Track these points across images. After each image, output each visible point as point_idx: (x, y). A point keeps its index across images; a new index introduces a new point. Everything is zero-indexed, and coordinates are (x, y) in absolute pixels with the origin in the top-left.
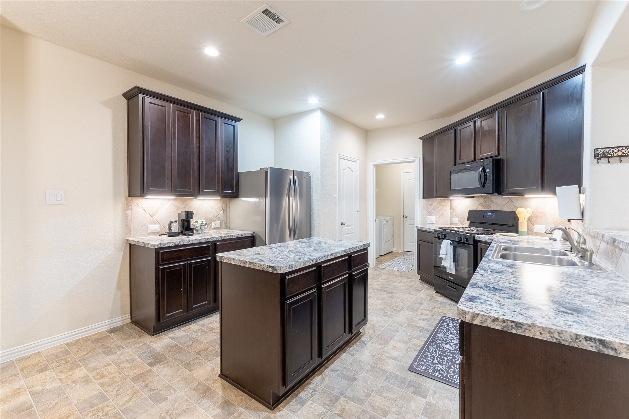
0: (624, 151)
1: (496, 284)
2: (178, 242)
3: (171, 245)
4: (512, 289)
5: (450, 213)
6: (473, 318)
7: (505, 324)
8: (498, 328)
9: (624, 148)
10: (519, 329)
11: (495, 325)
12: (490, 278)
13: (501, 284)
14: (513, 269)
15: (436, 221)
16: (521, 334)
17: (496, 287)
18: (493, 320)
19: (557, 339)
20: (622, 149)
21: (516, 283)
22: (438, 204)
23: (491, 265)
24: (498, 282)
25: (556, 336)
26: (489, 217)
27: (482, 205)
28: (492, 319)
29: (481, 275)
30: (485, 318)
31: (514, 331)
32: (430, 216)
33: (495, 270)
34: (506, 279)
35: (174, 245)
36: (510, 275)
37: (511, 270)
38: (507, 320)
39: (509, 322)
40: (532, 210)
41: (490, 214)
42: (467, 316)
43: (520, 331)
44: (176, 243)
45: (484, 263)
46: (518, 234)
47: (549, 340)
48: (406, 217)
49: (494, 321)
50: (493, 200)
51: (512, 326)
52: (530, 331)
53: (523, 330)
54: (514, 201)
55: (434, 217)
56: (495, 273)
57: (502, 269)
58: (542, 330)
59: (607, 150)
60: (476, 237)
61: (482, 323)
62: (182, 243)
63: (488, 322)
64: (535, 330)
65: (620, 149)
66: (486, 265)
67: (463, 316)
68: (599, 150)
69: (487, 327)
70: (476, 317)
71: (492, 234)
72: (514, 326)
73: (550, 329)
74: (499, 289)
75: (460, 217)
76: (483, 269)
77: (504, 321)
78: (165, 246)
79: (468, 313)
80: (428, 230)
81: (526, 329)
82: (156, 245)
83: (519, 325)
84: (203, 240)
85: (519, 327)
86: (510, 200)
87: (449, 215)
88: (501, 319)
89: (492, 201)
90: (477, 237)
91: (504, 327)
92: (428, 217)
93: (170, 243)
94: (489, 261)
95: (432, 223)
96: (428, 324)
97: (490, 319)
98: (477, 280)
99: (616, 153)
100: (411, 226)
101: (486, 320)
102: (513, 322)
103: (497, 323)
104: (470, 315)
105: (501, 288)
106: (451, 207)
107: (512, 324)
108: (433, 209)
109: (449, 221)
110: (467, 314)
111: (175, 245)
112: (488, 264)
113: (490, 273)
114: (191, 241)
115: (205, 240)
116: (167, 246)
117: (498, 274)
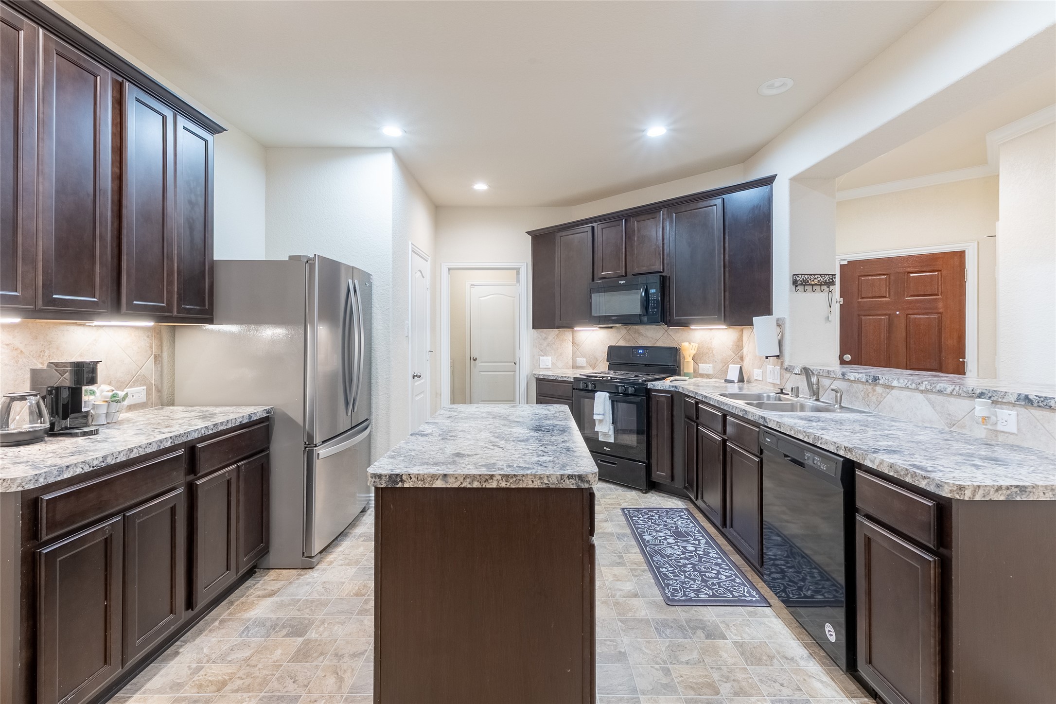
0: (819, 279)
2: (101, 459)
3: (79, 471)
6: (974, 493)
7: (1009, 492)
8: (1002, 498)
9: (819, 276)
10: (1023, 494)
11: (999, 495)
15: (553, 364)
16: (1025, 499)
18: (997, 489)
20: (818, 278)
22: (556, 337)
27: (625, 339)
28: (995, 489)
30: (988, 489)
31: (1018, 498)
32: (543, 356)
35: (87, 469)
38: (1011, 486)
39: (1013, 488)
40: (697, 345)
41: (642, 351)
42: (966, 492)
43: (1024, 496)
44: (95, 463)
47: (1051, 499)
48: (475, 360)
49: (997, 490)
51: (1017, 492)
52: (1034, 493)
53: (1027, 494)
55: (549, 358)
58: (1045, 490)
59: (806, 276)
60: (649, 384)
61: (984, 496)
62: (111, 461)
63: (991, 493)
64: (1039, 491)
65: (816, 276)
67: (960, 492)
68: (800, 276)
69: (991, 501)
70: (977, 491)
71: (663, 379)
72: (1018, 492)
73: (1052, 485)
75: (589, 357)
77: (1008, 488)
78: (59, 479)
79: (967, 487)
80: (559, 379)
81: (1030, 492)
82: (29, 478)
83: (1022, 489)
84: (167, 441)
85: (1023, 491)
88: (1004, 486)
91: (1008, 496)
92: (541, 358)
93: (76, 465)
95: (546, 367)
97: (993, 489)
99: (813, 281)
100: (482, 373)
101: (988, 492)
102: (1017, 487)
103: (1000, 492)
104: (971, 490)
106: (573, 343)
107: (1017, 490)
108: (548, 345)
109: (570, 363)
110: (966, 489)
111: (91, 469)
114: (135, 450)
115: (171, 441)
116: (65, 477)
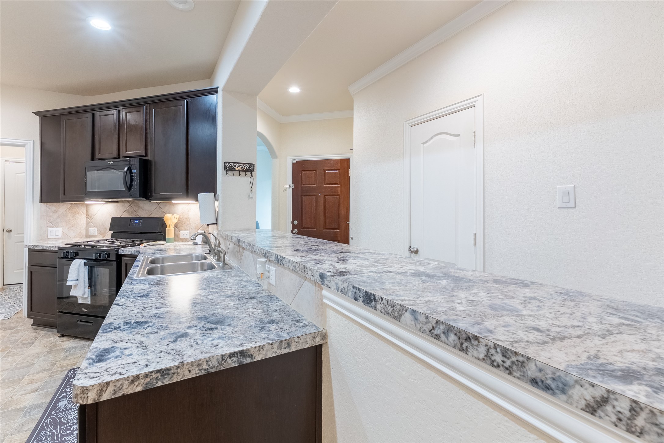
0: (241, 167)
1: (140, 314)
4: (158, 317)
5: (85, 223)
6: (100, 392)
7: (148, 380)
8: (139, 389)
9: (242, 164)
10: (165, 378)
11: (135, 386)
12: (132, 308)
13: (145, 313)
14: (160, 286)
16: (168, 383)
17: (139, 321)
18: (132, 380)
19: (205, 370)
21: (163, 306)
23: (135, 287)
24: (142, 311)
25: (205, 367)
26: (136, 225)
28: (130, 381)
29: (120, 307)
30: (120, 383)
31: (160, 384)
33: (139, 293)
34: (152, 304)
36: (157, 295)
37: (158, 289)
38: (151, 372)
39: (153, 374)
40: (178, 216)
42: (89, 394)
43: (167, 379)
45: (127, 286)
46: (166, 242)
47: (197, 375)
49: (132, 382)
50: (140, 205)
51: (157, 377)
52: (178, 373)
53: (170, 376)
54: (161, 206)
56: (139, 298)
57: (148, 290)
58: (191, 367)
61: (115, 393)
63: (125, 387)
64: (184, 369)
66: (129, 288)
67: (83, 396)
69: (124, 396)
70: (105, 389)
72: (160, 377)
73: (199, 361)
74: (143, 322)
75: (100, 227)
76: (124, 296)
77: (146, 376)
79: (91, 388)
81: (174, 374)
83: (164, 372)
85: (165, 374)
86: (158, 206)
87: (85, 225)
88: (142, 375)
89: (139, 207)
90: (121, 252)
91: (146, 384)
94: (133, 282)
96: (43, 394)
97: (127, 382)
98: (114, 317)
101: (121, 387)
102: (158, 371)
103: (136, 383)
104: (96, 390)
105: (145, 320)
107: (158, 375)
109: (84, 233)
110: (90, 390)
112: (131, 287)
113: (133, 299)
117: (143, 298)
